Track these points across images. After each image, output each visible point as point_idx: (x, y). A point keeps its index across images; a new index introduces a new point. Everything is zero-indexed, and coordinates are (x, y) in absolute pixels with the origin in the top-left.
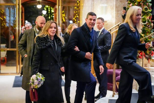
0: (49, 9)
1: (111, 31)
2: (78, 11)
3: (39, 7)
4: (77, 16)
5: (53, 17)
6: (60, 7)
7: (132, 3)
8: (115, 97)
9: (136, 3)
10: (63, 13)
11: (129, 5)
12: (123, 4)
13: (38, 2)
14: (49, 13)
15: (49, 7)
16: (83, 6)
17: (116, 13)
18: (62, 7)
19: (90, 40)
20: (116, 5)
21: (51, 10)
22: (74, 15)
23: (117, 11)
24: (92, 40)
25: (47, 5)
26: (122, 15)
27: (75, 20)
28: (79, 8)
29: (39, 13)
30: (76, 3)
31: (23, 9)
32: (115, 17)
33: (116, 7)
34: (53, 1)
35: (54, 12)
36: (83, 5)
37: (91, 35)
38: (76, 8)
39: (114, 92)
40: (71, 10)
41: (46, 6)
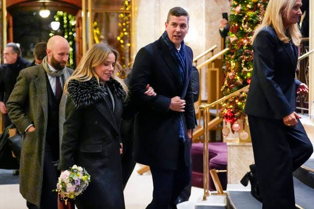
0: (65, 18)
1: (197, 63)
2: (127, 23)
3: (45, 14)
4: (126, 33)
5: (75, 35)
6: (89, 14)
7: (240, 5)
8: (207, 201)
9: (250, 5)
10: (95, 28)
11: (233, 9)
12: (221, 7)
13: (42, 4)
14: (65, 26)
15: (65, 14)
16: (137, 12)
17: (206, 26)
18: (94, 14)
19: (178, 68)
20: (206, 8)
21: (68, 20)
22: (120, 31)
23: (210, 21)
24: (183, 69)
25: (60, 11)
26: (220, 31)
27: (122, 41)
28: (130, 15)
29: (45, 27)
30: (123, 5)
31: (11, 19)
32: (206, 35)
33: (207, 14)
34: (74, 2)
35: (77, 25)
36: (138, 10)
37: (179, 58)
38: (122, 15)
39: (206, 191)
40: (113, 21)
41: (58, 12)
